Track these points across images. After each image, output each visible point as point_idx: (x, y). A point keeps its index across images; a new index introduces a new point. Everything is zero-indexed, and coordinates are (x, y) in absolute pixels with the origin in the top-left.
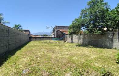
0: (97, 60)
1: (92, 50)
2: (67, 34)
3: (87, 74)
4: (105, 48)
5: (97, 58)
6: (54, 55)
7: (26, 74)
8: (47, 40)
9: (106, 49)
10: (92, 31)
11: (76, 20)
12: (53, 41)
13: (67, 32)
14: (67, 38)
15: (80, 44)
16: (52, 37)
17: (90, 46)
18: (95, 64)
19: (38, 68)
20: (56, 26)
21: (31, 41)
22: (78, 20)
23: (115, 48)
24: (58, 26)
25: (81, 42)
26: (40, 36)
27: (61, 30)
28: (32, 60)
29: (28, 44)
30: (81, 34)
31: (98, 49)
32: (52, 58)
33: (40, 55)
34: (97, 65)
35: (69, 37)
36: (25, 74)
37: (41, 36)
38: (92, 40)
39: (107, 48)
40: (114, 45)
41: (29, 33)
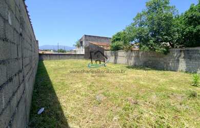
15: (130, 65)
20: (85, 36)
23: (180, 70)
24: (89, 36)
26: (52, 52)
35: (110, 55)
37: (54, 51)
38: (150, 60)
40: (180, 66)
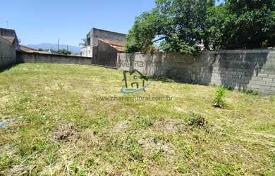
0: (180, 102)
1: (173, 86)
2: (121, 52)
3: (159, 122)
4: (196, 84)
5: (181, 99)
6: (87, 93)
7: (8, 129)
8: (70, 62)
9: (198, 86)
10: (176, 46)
11: (146, 16)
12: (84, 67)
13: (121, 46)
14: (120, 60)
15: (148, 75)
16: (83, 56)
17: (170, 80)
18: (176, 108)
19: (44, 116)
20: (94, 29)
21: (23, 62)
22: (149, 15)
23: (212, 84)
24: (100, 30)
25: (152, 70)
26: (49, 52)
27: (107, 41)
28: (26, 100)
29: (12, 69)
30: (152, 53)
31: (183, 85)
32: (82, 97)
33: (51, 90)
34: (179, 110)
35: (125, 59)
36: (6, 128)
37: (52, 51)
38: (174, 68)
39: (200, 84)
40: (212, 77)
41: (13, 38)
